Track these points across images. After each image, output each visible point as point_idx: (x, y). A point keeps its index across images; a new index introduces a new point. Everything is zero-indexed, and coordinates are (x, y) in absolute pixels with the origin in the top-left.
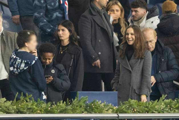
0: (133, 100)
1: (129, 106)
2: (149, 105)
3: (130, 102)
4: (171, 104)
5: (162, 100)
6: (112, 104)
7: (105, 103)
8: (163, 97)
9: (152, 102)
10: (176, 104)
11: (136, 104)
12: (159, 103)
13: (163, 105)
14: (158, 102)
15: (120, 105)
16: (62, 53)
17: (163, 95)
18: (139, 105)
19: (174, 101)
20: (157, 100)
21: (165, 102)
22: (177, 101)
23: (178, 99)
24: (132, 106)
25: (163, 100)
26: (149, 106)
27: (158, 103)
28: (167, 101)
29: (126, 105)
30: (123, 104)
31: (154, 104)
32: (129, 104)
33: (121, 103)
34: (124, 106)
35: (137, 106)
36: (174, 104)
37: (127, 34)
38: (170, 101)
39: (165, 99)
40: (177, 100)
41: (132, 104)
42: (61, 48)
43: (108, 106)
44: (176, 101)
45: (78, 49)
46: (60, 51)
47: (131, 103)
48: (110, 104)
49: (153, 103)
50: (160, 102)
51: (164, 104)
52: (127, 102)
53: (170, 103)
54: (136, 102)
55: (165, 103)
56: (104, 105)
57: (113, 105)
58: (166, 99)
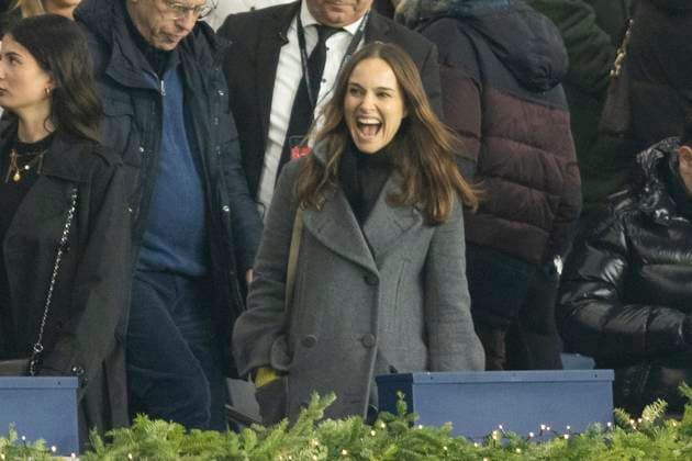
0: (160, 423)
1: (138, 454)
2: (242, 448)
3: (140, 434)
4: (357, 440)
5: (311, 422)
6: (48, 445)
7: (14, 435)
8: (318, 404)
9: (257, 432)
10: (384, 445)
11: (177, 443)
12: (295, 437)
13: (317, 447)
14: (287, 431)
15: (94, 451)
16: (17, 177)
17: (318, 397)
18: (189, 447)
19: (373, 429)
20: (285, 422)
21: (328, 432)
22: (389, 429)
23: (393, 417)
24: (152, 455)
25: (316, 423)
26: (244, 453)
27: (287, 438)
28: (338, 426)
29: (124, 449)
30: (108, 441)
31: (268, 444)
32: (137, 441)
33: (98, 438)
34: (115, 453)
35: (182, 454)
36: (373, 442)
37: (354, 91)
38: (355, 429)
39: (325, 418)
40: (387, 422)
41: (155, 446)
42: (13, 154)
43: (28, 454)
44: (383, 425)
45: (101, 156)
46: (11, 168)
47: (149, 440)
48: (40, 445)
49: (262, 438)
50: (301, 434)
51: (322, 444)
52: (128, 431)
53: (352, 439)
54: (176, 430)
55: (327, 440)
56: (7, 447)
57: (54, 449)
58: (334, 419)
